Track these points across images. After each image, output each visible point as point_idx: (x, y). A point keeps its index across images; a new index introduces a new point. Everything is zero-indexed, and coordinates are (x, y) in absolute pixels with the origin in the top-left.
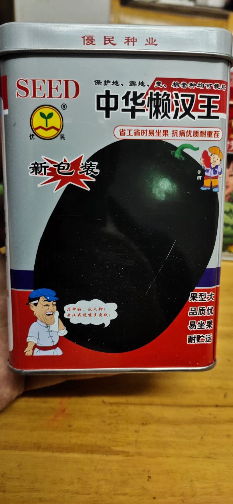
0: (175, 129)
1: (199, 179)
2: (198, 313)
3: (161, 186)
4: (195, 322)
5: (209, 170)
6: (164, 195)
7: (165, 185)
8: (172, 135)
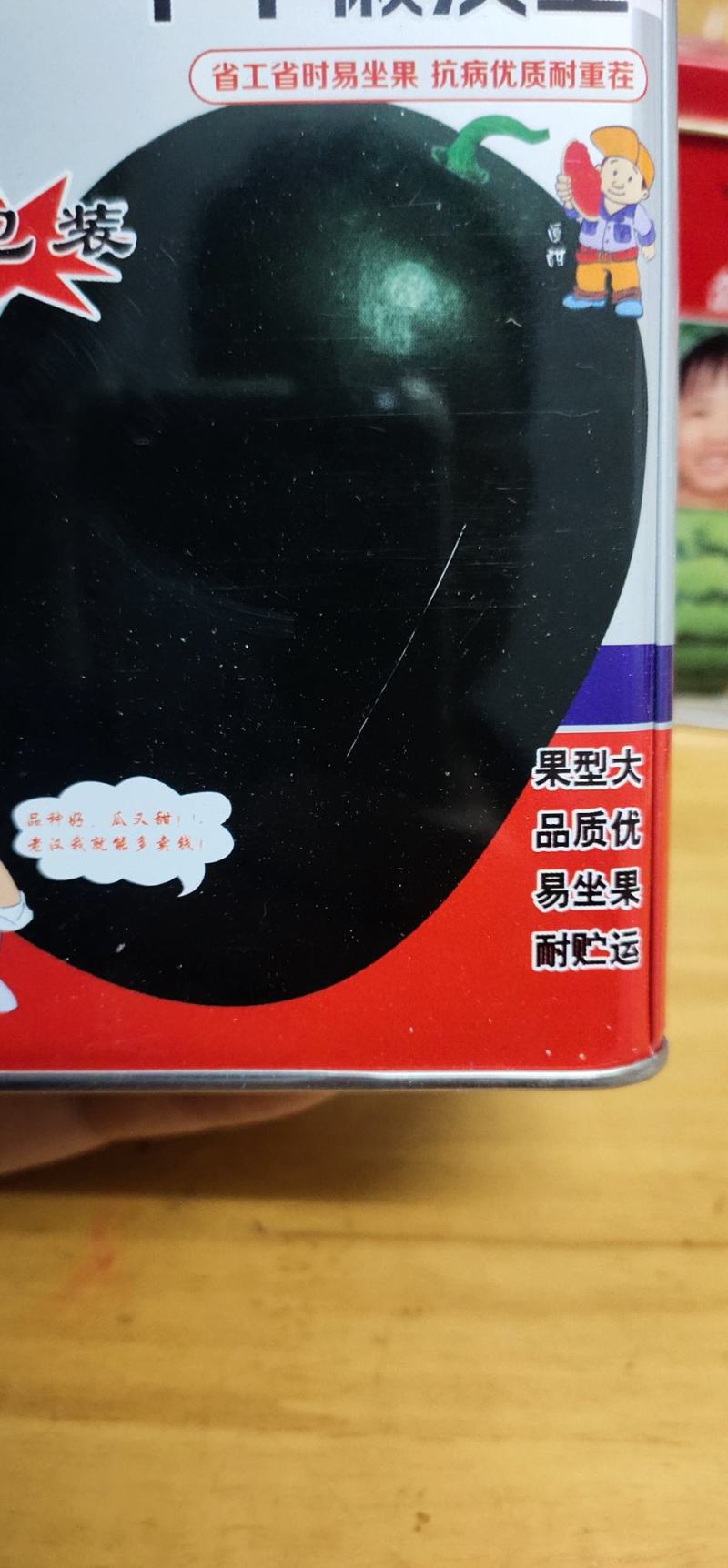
0: (442, 56)
1: (556, 263)
2: (572, 838)
3: (393, 296)
4: (562, 875)
5: (595, 224)
6: (408, 336)
7: (410, 289)
8: (433, 80)
